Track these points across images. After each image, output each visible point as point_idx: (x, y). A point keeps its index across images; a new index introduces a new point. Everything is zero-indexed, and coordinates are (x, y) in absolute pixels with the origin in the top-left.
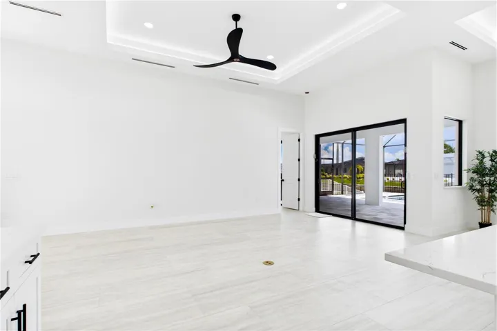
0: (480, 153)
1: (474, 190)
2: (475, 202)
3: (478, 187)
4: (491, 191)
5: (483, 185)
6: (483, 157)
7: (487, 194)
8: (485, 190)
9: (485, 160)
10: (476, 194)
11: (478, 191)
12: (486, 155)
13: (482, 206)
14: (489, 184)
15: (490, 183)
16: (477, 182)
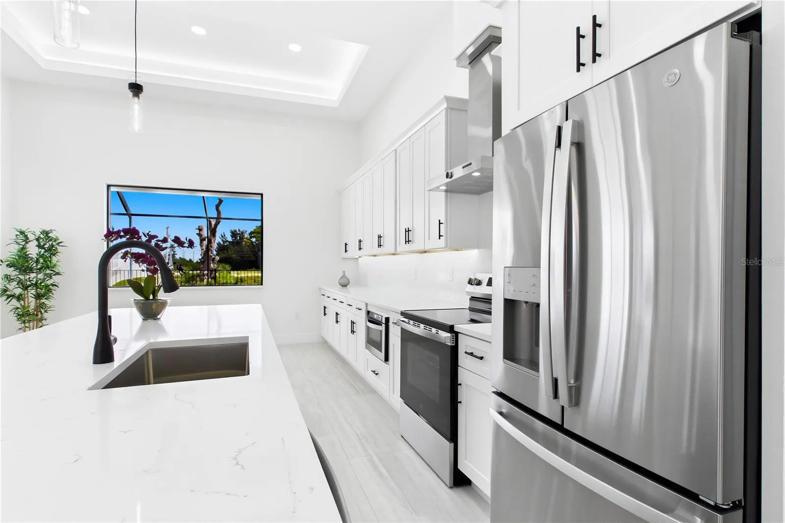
0: (22, 233)
1: (9, 296)
2: (13, 317)
3: (18, 291)
4: (38, 297)
5: (26, 288)
6: (27, 240)
7: (32, 303)
8: (30, 295)
9: (28, 245)
10: (14, 302)
11: (19, 298)
12: (31, 237)
13: (24, 322)
14: (36, 285)
15: (37, 282)
16: (15, 283)
